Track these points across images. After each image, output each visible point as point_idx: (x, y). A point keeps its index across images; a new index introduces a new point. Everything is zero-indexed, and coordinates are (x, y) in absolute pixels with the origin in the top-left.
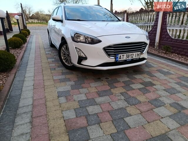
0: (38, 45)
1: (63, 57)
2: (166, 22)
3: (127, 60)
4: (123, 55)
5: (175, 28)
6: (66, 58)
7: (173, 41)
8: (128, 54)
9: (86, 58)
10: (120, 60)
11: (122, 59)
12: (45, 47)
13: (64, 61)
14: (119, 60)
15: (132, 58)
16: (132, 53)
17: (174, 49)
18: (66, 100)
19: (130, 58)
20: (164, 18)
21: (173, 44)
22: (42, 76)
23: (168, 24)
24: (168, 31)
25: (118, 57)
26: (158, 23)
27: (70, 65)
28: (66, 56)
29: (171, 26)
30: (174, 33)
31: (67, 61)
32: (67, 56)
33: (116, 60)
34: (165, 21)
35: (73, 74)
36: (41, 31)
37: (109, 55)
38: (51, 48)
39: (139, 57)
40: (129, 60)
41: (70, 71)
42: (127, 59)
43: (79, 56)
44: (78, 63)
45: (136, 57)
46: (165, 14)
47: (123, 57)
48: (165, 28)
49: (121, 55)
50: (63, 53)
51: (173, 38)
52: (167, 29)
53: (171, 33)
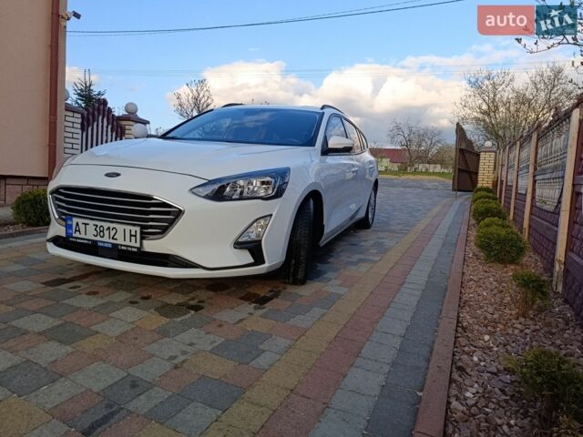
4: (86, 224)
8: (99, 224)
11: (83, 236)
15: (115, 242)
16: (112, 225)
19: (106, 239)
25: (71, 225)
39: (138, 245)
40: (106, 245)
42: (98, 238)
45: (127, 243)
49: (80, 221)
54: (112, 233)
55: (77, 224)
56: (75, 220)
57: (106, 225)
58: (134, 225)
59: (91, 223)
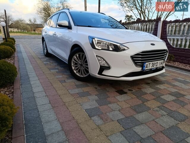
0: (30, 54)
1: (74, 67)
2: (166, 31)
3: (153, 69)
4: (149, 64)
5: (176, 38)
6: (79, 68)
7: (174, 50)
8: (153, 62)
9: (109, 68)
10: (147, 69)
11: (148, 68)
12: (40, 57)
13: (75, 71)
14: (145, 69)
15: (157, 67)
16: (157, 62)
17: (176, 57)
18: (102, 120)
19: (155, 67)
20: (164, 28)
21: (174, 53)
22: (55, 90)
23: (168, 33)
24: (169, 40)
25: (145, 66)
26: (157, 32)
27: (82, 76)
28: (78, 66)
29: (172, 36)
30: (175, 42)
31: (79, 72)
32: (80, 66)
33: (142, 69)
34: (164, 30)
35: (89, 86)
36: (25, 40)
37: (136, 64)
38: (47, 58)
39: (162, 66)
40: (154, 69)
41: (84, 83)
42: (153, 67)
43: (100, 66)
44: (98, 74)
45: (160, 66)
46: (165, 24)
47: (149, 65)
48: (165, 37)
49: (148, 63)
50: (73, 62)
51: (175, 47)
52: (167, 38)
53: (172, 42)
54: (157, 64)
55: (147, 65)
56: (146, 63)
57: (155, 62)
58: (162, 60)
59: (151, 63)
